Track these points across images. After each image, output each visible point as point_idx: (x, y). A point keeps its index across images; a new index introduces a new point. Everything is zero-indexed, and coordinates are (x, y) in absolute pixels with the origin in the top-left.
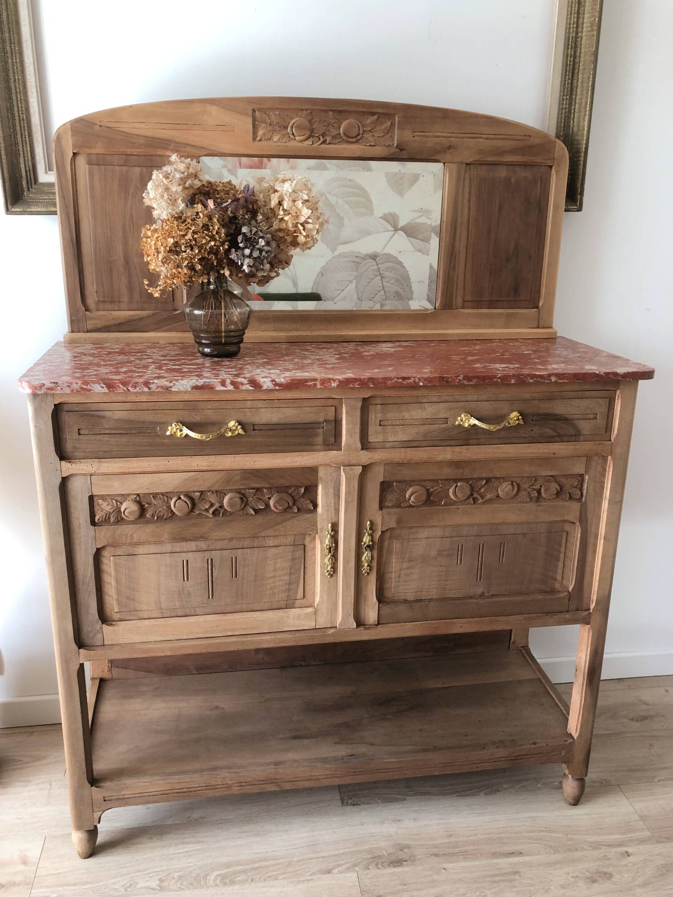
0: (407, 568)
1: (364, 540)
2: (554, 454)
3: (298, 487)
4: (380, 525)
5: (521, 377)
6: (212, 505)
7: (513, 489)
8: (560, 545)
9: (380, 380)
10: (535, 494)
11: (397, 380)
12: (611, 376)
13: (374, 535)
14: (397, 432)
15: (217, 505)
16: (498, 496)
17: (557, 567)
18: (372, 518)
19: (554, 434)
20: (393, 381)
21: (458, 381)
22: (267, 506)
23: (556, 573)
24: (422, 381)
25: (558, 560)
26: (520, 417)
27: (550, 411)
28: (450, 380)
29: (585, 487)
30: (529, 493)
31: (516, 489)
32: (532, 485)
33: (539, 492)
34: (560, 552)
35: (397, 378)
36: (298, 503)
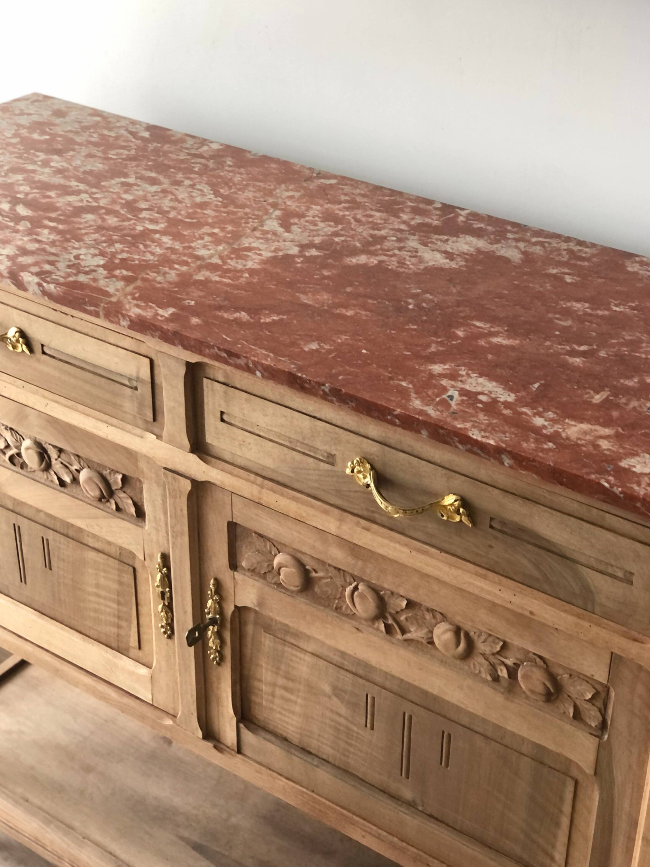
0: (286, 689)
1: (208, 606)
2: (531, 613)
3: (114, 472)
4: (233, 594)
5: (441, 431)
6: (8, 446)
7: (458, 644)
8: (561, 799)
9: (192, 343)
10: (503, 673)
11: (219, 352)
12: (638, 505)
13: (225, 605)
14: (249, 444)
15: (13, 451)
16: (431, 642)
17: (555, 836)
18: (220, 577)
19: (536, 573)
20: (212, 351)
21: (322, 393)
22: (75, 480)
23: (553, 846)
24: (260, 368)
25: (558, 825)
26: (461, 510)
27: (527, 523)
28: (307, 386)
29: (610, 712)
30: (493, 668)
31: (462, 645)
32: (498, 653)
33: (512, 673)
34: (561, 811)
35: (219, 349)
36: (115, 497)
